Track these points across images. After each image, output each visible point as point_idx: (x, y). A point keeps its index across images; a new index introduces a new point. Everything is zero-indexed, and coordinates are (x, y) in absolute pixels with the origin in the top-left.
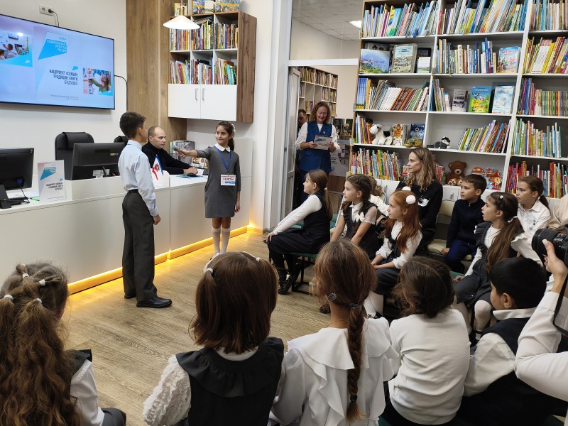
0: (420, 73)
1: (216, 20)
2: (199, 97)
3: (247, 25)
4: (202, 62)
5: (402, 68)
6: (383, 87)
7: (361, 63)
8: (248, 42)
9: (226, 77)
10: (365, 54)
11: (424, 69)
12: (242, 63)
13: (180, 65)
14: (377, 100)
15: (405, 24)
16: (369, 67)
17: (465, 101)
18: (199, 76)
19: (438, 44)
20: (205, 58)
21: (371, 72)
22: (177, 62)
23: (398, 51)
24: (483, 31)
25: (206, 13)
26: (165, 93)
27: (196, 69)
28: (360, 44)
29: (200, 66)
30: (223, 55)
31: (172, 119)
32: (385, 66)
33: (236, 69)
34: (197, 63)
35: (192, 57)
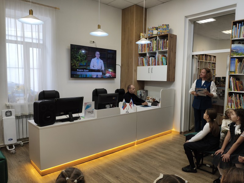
1: (158, 38)
2: (150, 71)
3: (172, 39)
4: (152, 56)
7: (232, 51)
8: (172, 46)
9: (162, 62)
10: (234, 47)
12: (170, 56)
13: (142, 58)
16: (237, 53)
18: (150, 63)
21: (238, 55)
25: (154, 36)
26: (136, 71)
27: (149, 60)
28: (231, 42)
30: (161, 53)
31: (138, 81)
33: (167, 58)
34: (149, 57)
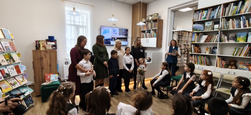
0: (215, 30)
1: (152, 22)
2: (147, 41)
3: (160, 22)
4: (148, 32)
5: (208, 29)
6: (201, 35)
7: (193, 29)
9: (154, 36)
10: (195, 26)
11: (216, 29)
14: (199, 39)
15: (208, 15)
16: (196, 30)
17: (235, 38)
18: (147, 36)
19: (222, 20)
20: (149, 31)
22: (143, 33)
23: (206, 24)
24: (241, 13)
25: (150, 20)
28: (193, 23)
29: (148, 34)
30: (153, 30)
32: (202, 29)
33: (157, 33)
34: (147, 33)
35: (146, 32)
